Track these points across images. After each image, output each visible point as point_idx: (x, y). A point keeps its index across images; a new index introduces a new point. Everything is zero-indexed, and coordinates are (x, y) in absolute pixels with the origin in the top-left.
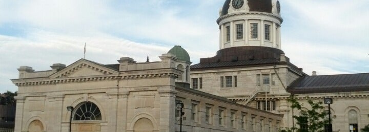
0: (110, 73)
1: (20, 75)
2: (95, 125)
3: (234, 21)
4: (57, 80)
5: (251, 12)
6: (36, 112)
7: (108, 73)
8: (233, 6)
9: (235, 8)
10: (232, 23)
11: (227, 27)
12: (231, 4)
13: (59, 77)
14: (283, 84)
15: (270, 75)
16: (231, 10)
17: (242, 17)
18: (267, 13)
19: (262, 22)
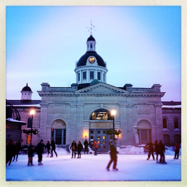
1: (43, 89)
2: (109, 124)
4: (80, 94)
6: (59, 114)
7: (121, 92)
12: (88, 61)
13: (82, 92)
16: (88, 64)
17: (94, 68)
18: (105, 68)
19: (103, 72)
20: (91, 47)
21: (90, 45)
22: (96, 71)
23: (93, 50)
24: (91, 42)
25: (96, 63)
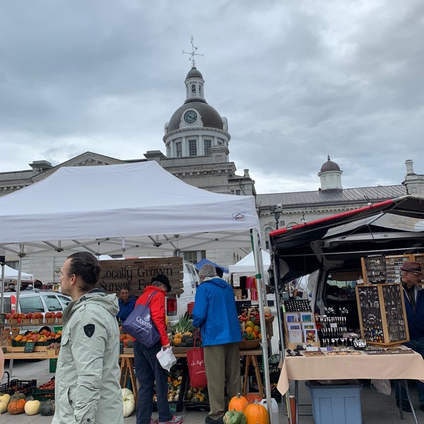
3: (187, 137)
5: (205, 128)
8: (186, 121)
9: (188, 122)
10: (184, 139)
11: (177, 144)
12: (182, 118)
16: (183, 125)
17: (196, 132)
18: (221, 130)
19: (216, 139)
20: (194, 90)
21: (190, 86)
22: (200, 138)
23: (197, 96)
24: (193, 80)
25: (199, 123)
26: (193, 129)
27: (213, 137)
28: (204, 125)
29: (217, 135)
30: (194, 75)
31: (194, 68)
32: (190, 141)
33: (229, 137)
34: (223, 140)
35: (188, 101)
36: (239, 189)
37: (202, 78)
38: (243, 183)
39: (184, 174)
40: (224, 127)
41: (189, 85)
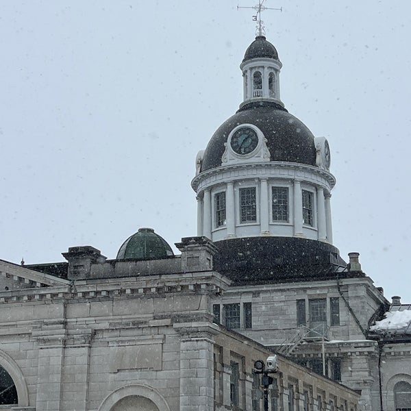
0: (44, 286)
5: (274, 163)
7: (38, 285)
8: (234, 148)
9: (239, 152)
10: (230, 187)
12: (228, 144)
14: (358, 322)
15: (328, 300)
16: (230, 158)
17: (254, 172)
18: (310, 167)
19: (298, 186)
21: (250, 75)
22: (264, 184)
23: (266, 95)
24: (258, 62)
25: (262, 153)
26: (249, 167)
27: (293, 181)
28: (273, 158)
29: (300, 176)
30: (261, 51)
31: (261, 38)
32: (242, 191)
33: (332, 182)
34: (317, 187)
35: (244, 107)
36: (337, 295)
37: (276, 57)
38: (345, 282)
39: (128, 291)
40: (319, 159)
41: (248, 74)
